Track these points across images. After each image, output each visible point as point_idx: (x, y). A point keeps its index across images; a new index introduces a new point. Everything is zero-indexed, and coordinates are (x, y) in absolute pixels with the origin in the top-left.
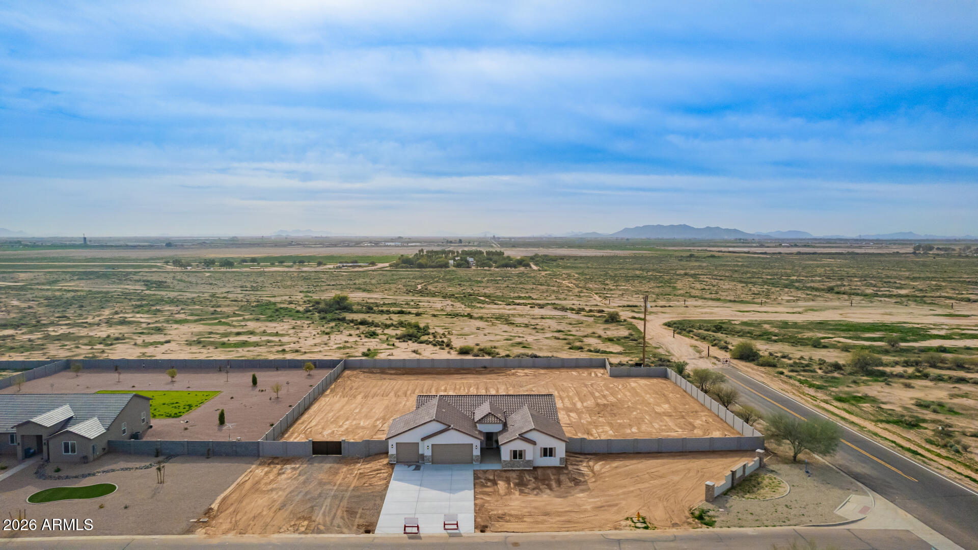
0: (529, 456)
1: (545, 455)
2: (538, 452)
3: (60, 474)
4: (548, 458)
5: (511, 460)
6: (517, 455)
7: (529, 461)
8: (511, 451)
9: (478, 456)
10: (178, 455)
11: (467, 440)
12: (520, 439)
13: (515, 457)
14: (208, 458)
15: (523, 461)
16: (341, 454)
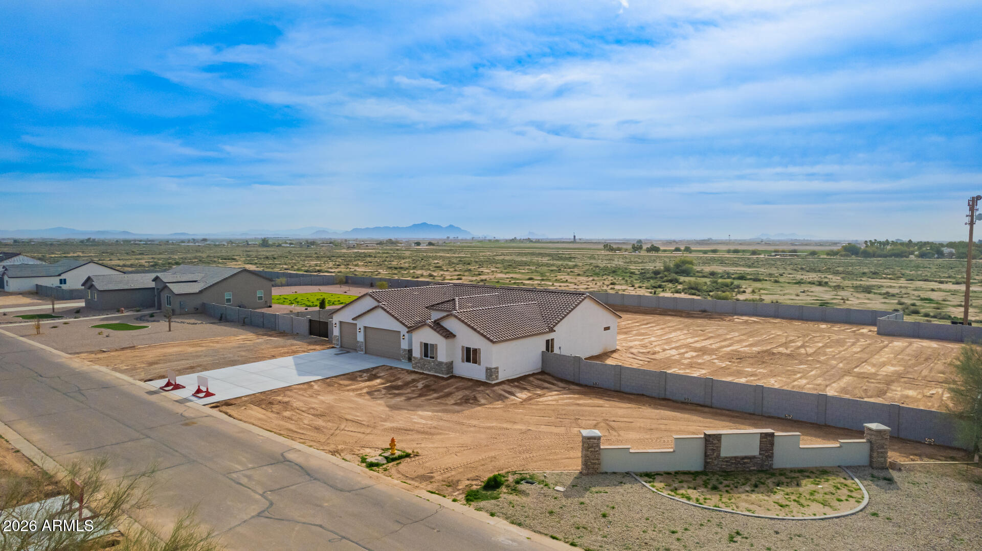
0: (442, 356)
1: (468, 360)
2: (458, 356)
3: (152, 319)
4: (471, 365)
5: (421, 358)
6: (428, 349)
7: (441, 363)
8: (421, 343)
9: (405, 350)
10: (232, 321)
11: (396, 326)
12: (432, 328)
13: (426, 355)
14: (243, 326)
15: (434, 362)
16: (327, 337)
